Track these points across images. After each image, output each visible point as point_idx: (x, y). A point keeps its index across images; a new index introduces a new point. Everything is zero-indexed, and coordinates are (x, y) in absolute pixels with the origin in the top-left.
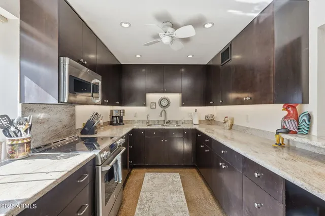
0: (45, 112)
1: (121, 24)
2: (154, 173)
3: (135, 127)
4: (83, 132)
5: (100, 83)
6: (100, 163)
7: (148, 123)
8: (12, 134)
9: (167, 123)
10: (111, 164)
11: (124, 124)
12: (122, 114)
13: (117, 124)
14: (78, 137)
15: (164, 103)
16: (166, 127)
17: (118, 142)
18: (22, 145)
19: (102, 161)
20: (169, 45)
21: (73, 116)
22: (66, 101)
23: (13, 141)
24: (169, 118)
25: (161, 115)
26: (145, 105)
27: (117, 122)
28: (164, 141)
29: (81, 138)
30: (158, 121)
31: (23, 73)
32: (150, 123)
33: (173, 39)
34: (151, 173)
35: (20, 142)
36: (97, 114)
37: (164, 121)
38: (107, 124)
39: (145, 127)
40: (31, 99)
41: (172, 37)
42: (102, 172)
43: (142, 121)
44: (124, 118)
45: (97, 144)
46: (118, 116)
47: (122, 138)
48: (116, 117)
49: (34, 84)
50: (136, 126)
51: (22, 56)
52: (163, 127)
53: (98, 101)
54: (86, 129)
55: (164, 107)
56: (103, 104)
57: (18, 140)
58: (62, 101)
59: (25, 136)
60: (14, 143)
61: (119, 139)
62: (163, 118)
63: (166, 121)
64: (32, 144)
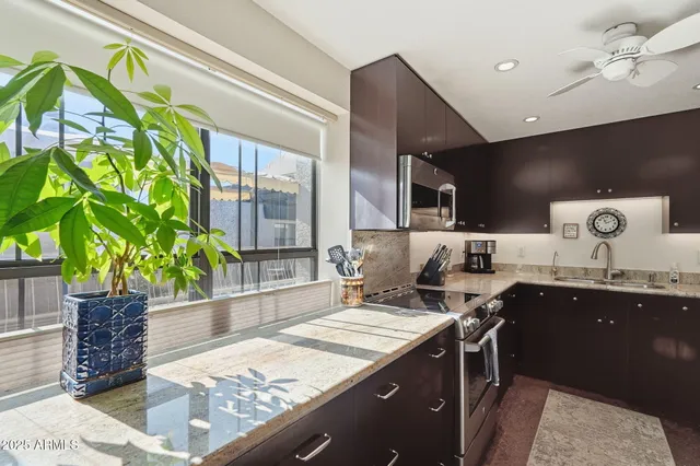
0: (374, 243)
1: (496, 67)
2: (574, 397)
3: (522, 280)
4: (421, 279)
5: (454, 189)
6: (462, 337)
7: (555, 273)
8: (347, 272)
9: (614, 276)
10: (480, 343)
11: (494, 272)
12: (489, 249)
13: (479, 271)
14: (413, 288)
15: (606, 225)
16: (610, 287)
17: (490, 306)
18: (355, 287)
19: (465, 333)
20: (624, 79)
21: (406, 249)
22: (407, 226)
23: (347, 280)
24: (619, 266)
25: (595, 256)
26: (548, 231)
27: (479, 266)
28: (606, 322)
29: (418, 290)
30: (586, 269)
31: (353, 187)
32: (561, 275)
33: (638, 61)
34: (566, 395)
35: (354, 283)
36: (444, 247)
37: (606, 271)
38: (458, 268)
39: (547, 281)
40: (362, 224)
41: (636, 58)
42: (465, 353)
43: (540, 269)
44: (495, 260)
45: (444, 304)
46: (482, 255)
47: (496, 297)
48: (478, 255)
49: (366, 201)
50: (523, 278)
51: (353, 164)
52: (603, 287)
53: (450, 224)
54: (426, 274)
55: (605, 234)
56: (457, 228)
57: (352, 281)
58: (401, 225)
59: (357, 276)
60: (349, 283)
61: (492, 299)
62: (601, 264)
63: (610, 273)
64: (365, 288)
